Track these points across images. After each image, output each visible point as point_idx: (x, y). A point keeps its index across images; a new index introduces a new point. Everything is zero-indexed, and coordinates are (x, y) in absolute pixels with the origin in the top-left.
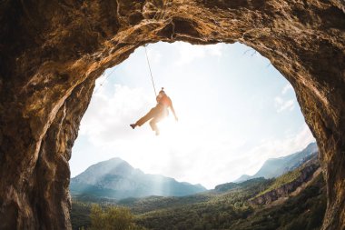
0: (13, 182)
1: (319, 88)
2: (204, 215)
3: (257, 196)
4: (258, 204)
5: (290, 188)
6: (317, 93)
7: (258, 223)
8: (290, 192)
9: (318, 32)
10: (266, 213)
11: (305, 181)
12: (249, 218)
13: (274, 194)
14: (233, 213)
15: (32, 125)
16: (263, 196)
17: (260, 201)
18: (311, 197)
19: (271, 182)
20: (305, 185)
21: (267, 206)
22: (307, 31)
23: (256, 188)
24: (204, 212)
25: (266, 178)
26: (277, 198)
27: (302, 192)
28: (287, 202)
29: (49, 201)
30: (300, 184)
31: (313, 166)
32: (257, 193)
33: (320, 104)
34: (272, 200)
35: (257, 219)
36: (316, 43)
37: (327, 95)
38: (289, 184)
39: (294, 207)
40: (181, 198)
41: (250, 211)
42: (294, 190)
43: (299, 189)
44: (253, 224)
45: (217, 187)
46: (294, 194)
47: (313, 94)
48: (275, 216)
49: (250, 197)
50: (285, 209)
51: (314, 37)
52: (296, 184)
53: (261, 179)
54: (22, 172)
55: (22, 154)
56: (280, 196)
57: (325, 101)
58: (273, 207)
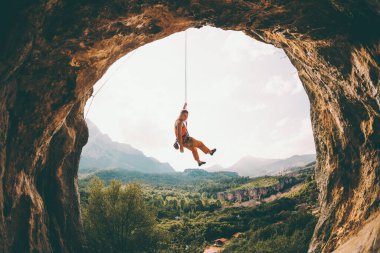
2: (169, 198)
3: (227, 191)
4: (227, 200)
5: (265, 193)
6: (338, 122)
7: (226, 220)
8: (263, 197)
10: (235, 212)
11: (282, 191)
12: (215, 212)
13: (245, 194)
14: (199, 203)
16: (233, 193)
17: (230, 197)
18: (286, 209)
19: (246, 180)
20: (281, 195)
21: (236, 205)
23: (228, 182)
24: (169, 195)
26: (248, 200)
27: (276, 201)
28: (260, 207)
29: (61, 180)
30: (275, 193)
31: (294, 179)
32: (228, 188)
33: (335, 129)
34: (243, 201)
35: (225, 216)
38: (264, 188)
39: (265, 213)
40: (146, 175)
42: (268, 196)
43: (273, 198)
45: (186, 171)
46: (267, 200)
47: (333, 120)
48: (245, 217)
49: (219, 190)
50: (256, 213)
52: (271, 191)
53: (235, 174)
54: (39, 146)
56: (252, 198)
57: (341, 130)
58: (243, 207)
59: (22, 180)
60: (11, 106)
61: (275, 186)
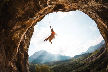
0: (10, 60)
1: (104, 23)
2: (71, 66)
4: (87, 61)
6: (104, 24)
7: (88, 67)
8: (97, 57)
9: (102, 5)
10: (90, 64)
11: (101, 53)
12: (85, 66)
13: (92, 58)
14: (80, 64)
15: (15, 42)
16: (89, 59)
17: (88, 60)
18: (103, 58)
19: (91, 54)
20: (101, 54)
21: (90, 62)
22: (98, 5)
23: (86, 56)
24: (71, 65)
25: (90, 52)
26: (93, 59)
27: (101, 56)
28: (96, 60)
29: (22, 65)
30: (100, 54)
31: (104, 48)
32: (87, 58)
33: (104, 27)
34: (92, 60)
35: (87, 66)
36: (102, 8)
37: (106, 25)
38: (96, 54)
39: (98, 61)
40: (63, 61)
41: (85, 64)
42: (98, 56)
43: (100, 56)
44: (86, 68)
45: (74, 57)
46: (98, 57)
47: (102, 25)
48: (93, 65)
49: (85, 59)
50: (96, 62)
51: (101, 6)
52: (98, 54)
53: (88, 53)
54: (13, 56)
55: (13, 51)
56: (94, 58)
57: (106, 26)
58: (92, 62)
59: (10, 62)
60: (5, 49)
61: (99, 52)
